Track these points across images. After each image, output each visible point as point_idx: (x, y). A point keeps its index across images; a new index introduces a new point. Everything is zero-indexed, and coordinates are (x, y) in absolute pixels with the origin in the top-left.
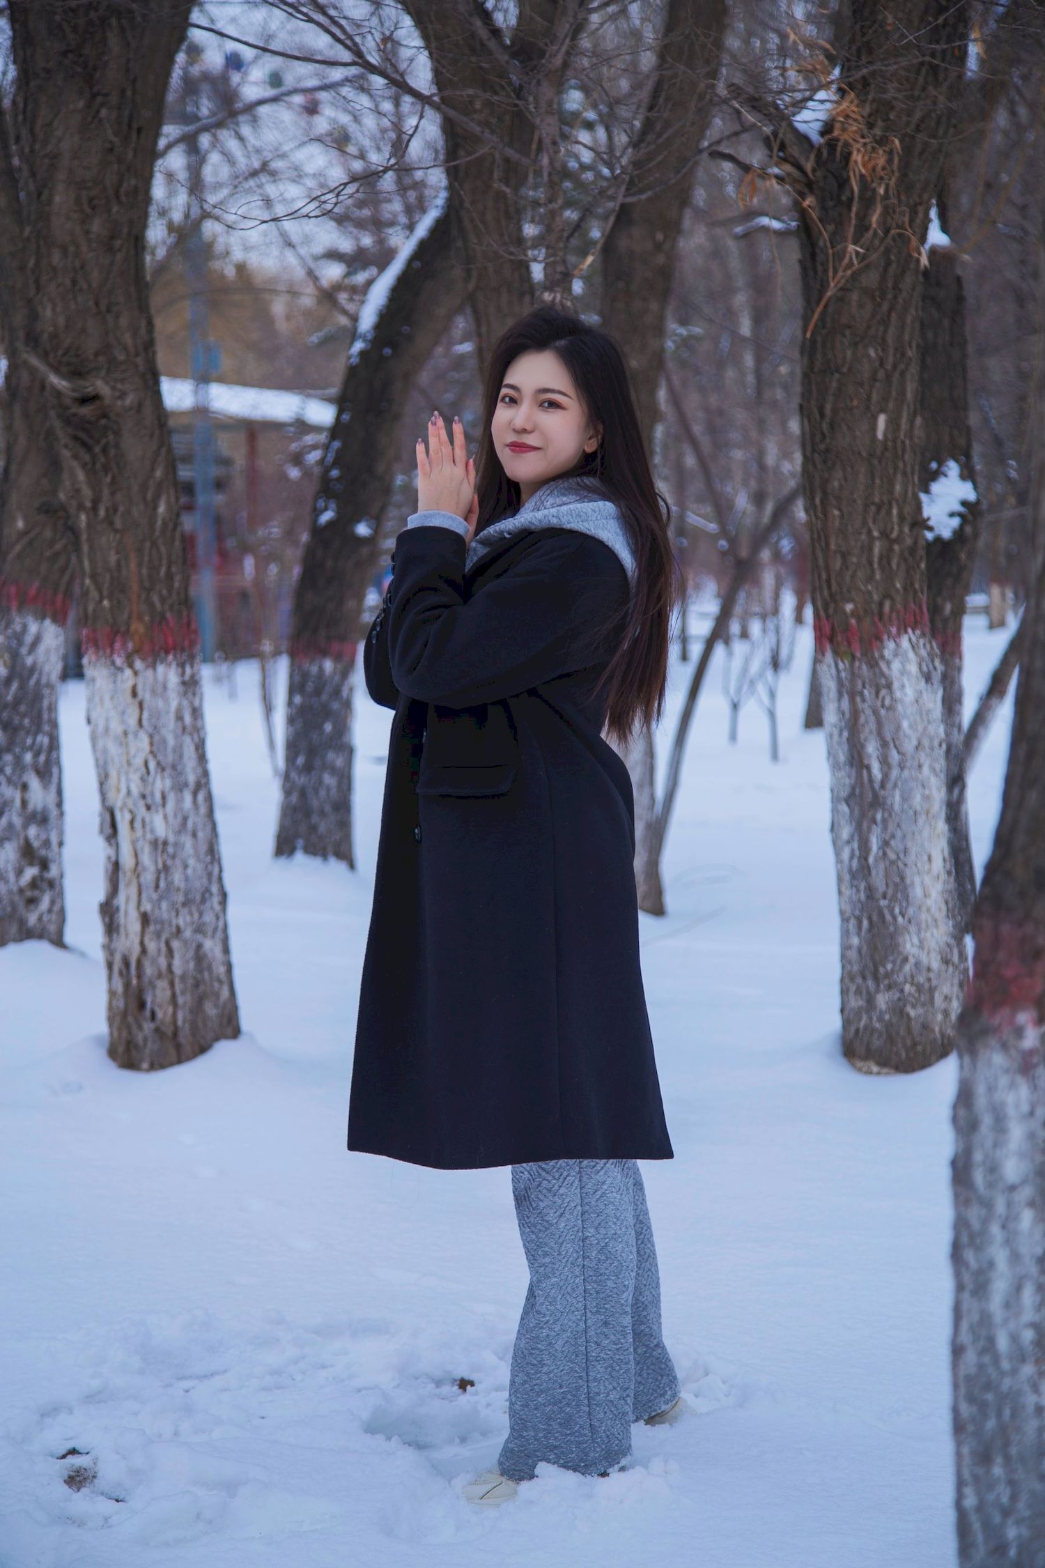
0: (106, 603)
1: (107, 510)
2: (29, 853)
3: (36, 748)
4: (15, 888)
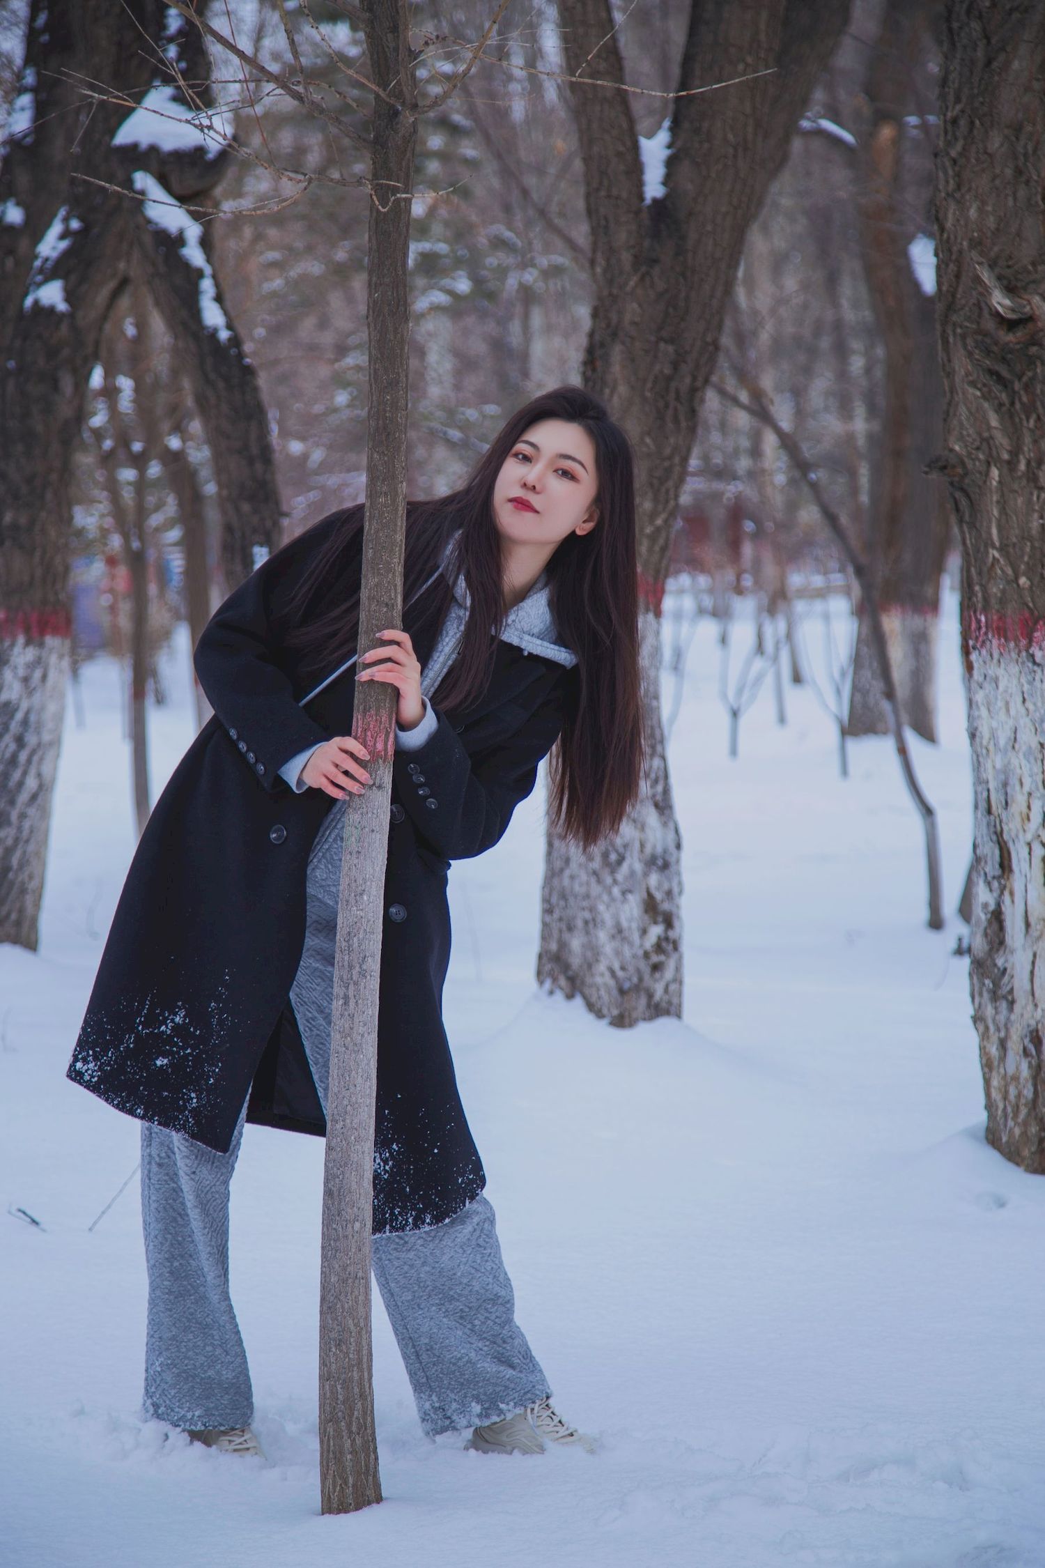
2: (651, 907)
3: (653, 776)
4: (641, 953)
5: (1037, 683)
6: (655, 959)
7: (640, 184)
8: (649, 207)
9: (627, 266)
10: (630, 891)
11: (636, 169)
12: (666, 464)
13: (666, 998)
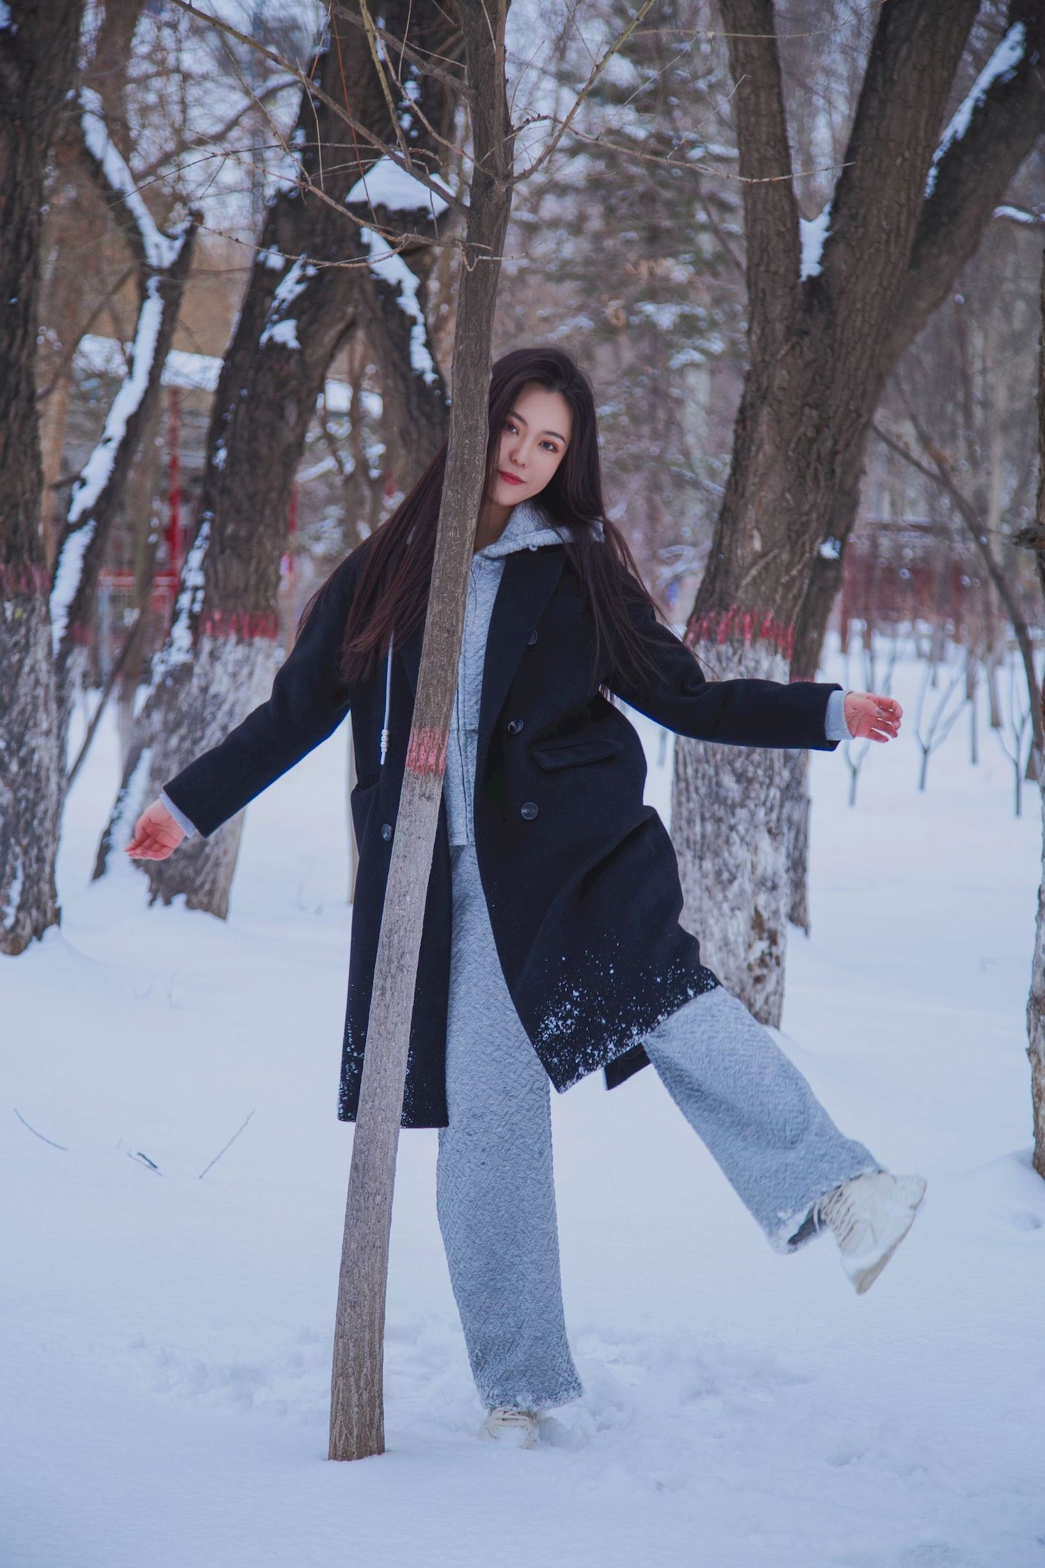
3: (768, 804)
4: (745, 965)
6: (758, 972)
7: (798, 262)
8: (804, 283)
9: (780, 336)
10: (739, 909)
11: (795, 248)
12: (804, 519)
13: (766, 1008)
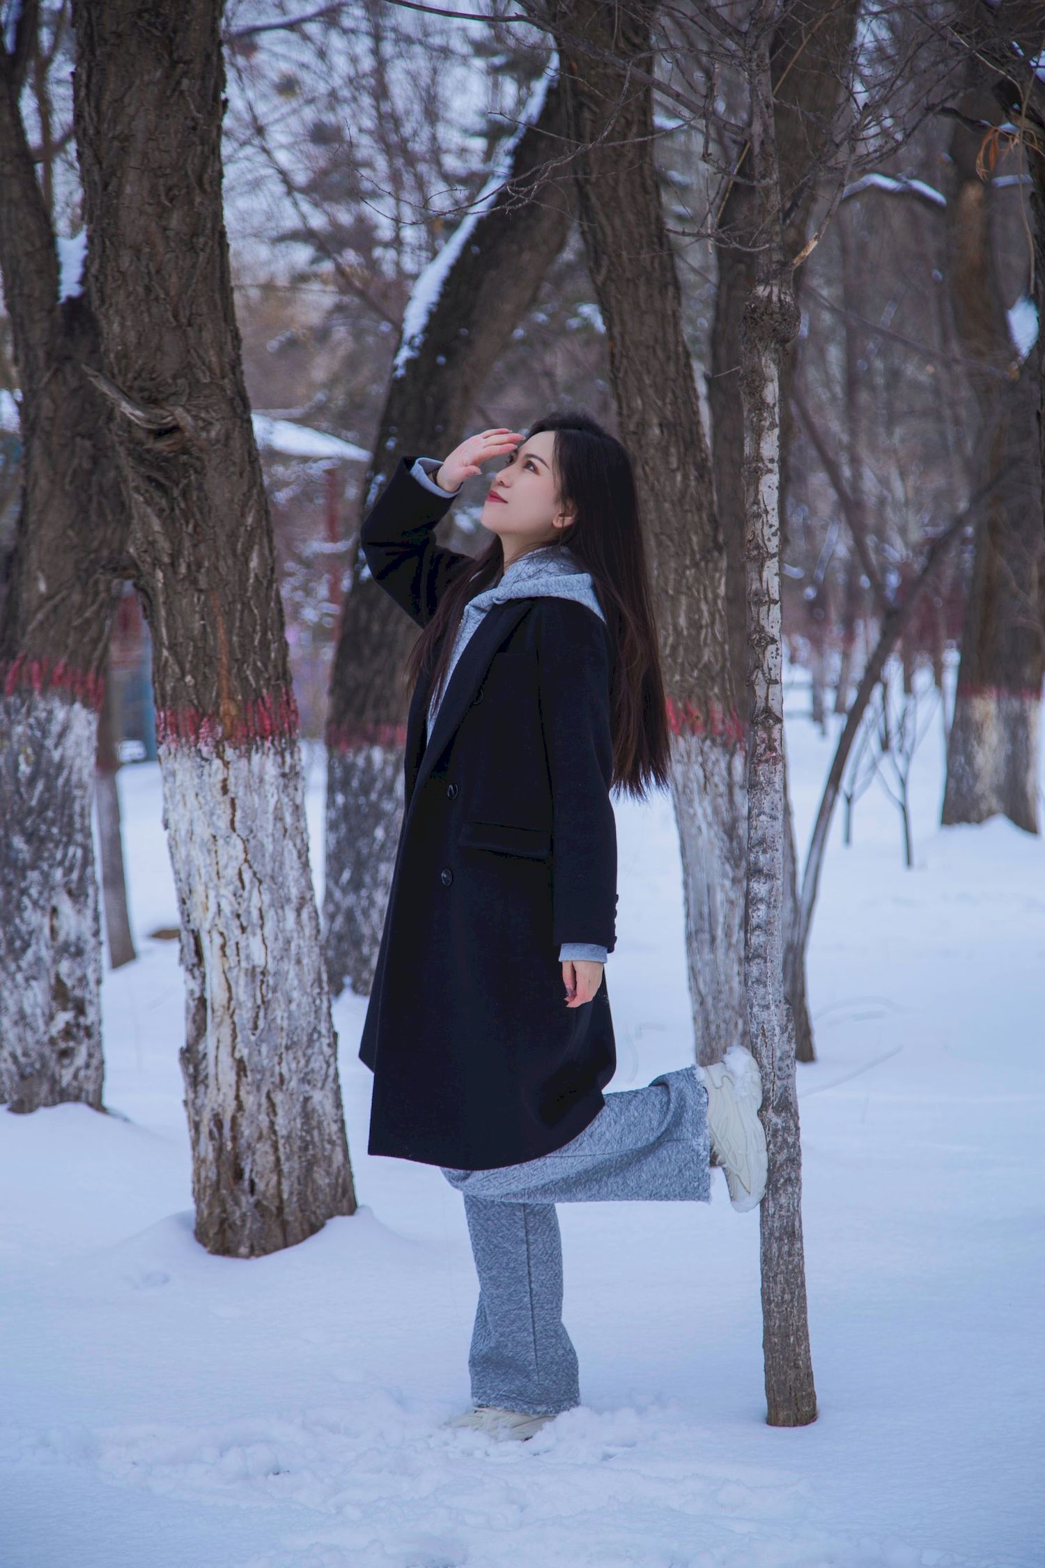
0: (188, 678)
1: (189, 566)
2: (60, 993)
4: (46, 1039)
5: (205, 777)
6: (63, 1045)
7: (56, 283)
8: (63, 305)
9: (41, 362)
10: (35, 978)
11: (52, 266)
12: (92, 556)
13: (75, 1084)
